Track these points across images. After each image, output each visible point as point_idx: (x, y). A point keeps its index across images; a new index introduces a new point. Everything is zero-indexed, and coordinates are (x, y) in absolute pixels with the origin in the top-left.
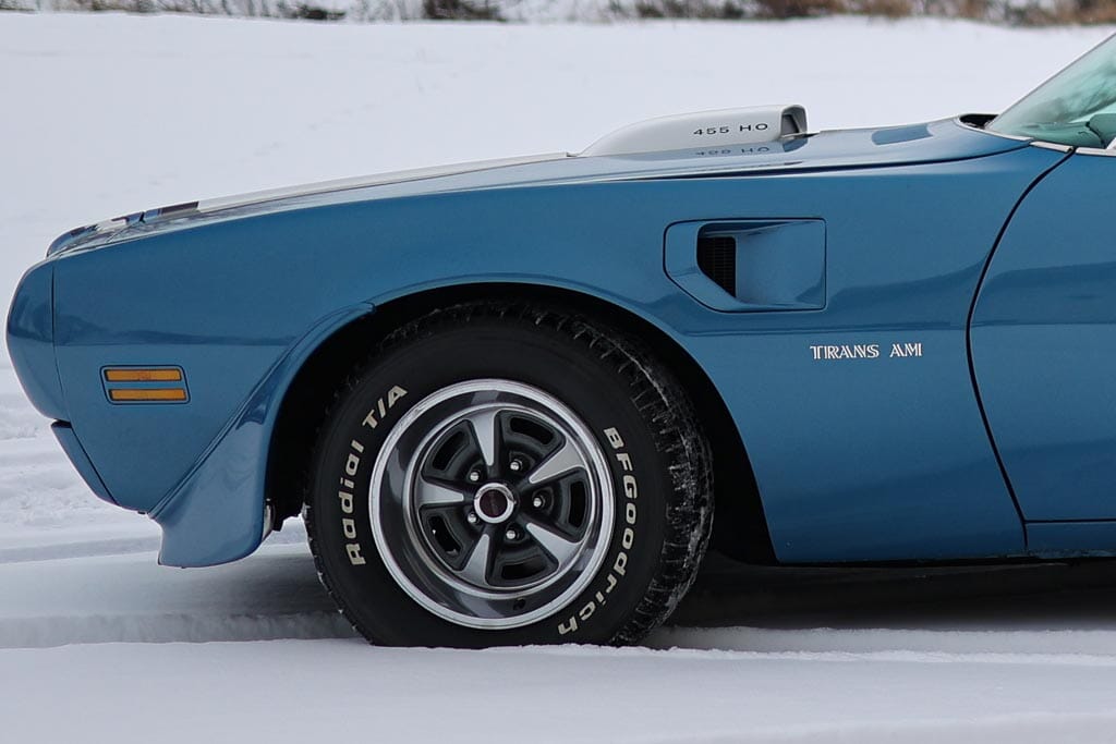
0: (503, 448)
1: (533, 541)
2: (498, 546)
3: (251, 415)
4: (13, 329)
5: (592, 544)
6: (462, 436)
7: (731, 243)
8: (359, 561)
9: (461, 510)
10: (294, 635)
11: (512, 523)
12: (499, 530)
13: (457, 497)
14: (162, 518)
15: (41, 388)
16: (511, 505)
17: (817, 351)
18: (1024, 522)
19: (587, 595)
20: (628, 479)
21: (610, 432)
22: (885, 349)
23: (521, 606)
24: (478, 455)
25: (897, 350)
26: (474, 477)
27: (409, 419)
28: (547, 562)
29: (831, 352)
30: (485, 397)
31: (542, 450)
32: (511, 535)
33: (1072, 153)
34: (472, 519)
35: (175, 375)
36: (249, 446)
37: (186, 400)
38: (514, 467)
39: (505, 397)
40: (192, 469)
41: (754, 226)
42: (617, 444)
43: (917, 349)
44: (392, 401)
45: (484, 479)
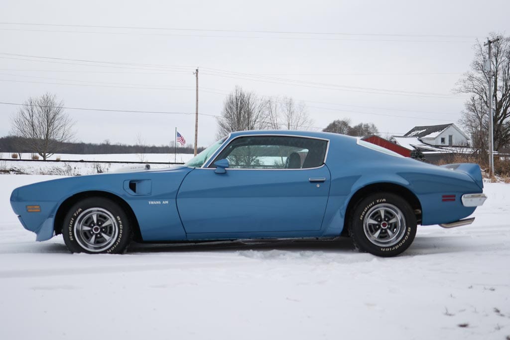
0: (98, 220)
1: (102, 237)
2: (96, 237)
3: (50, 216)
4: (11, 200)
5: (113, 237)
6: (90, 218)
7: (135, 184)
8: (72, 239)
9: (89, 231)
10: (60, 252)
11: (99, 233)
12: (97, 234)
13: (89, 229)
14: (37, 233)
15: (16, 210)
16: (99, 230)
17: (150, 202)
18: (186, 233)
19: (113, 246)
20: (121, 225)
21: (118, 217)
22: (162, 202)
23: (100, 248)
24: (93, 221)
25: (164, 202)
26: (92, 225)
27: (82, 214)
28: (105, 240)
29: (152, 203)
30: (95, 211)
31: (104, 221)
32: (99, 235)
33: (195, 168)
34: (92, 233)
35: (38, 207)
36: (51, 222)
37: (40, 212)
38: (100, 223)
39: (98, 211)
40: (42, 223)
41: (139, 181)
42: (119, 219)
43: (167, 202)
44: (79, 211)
45: (94, 225)
